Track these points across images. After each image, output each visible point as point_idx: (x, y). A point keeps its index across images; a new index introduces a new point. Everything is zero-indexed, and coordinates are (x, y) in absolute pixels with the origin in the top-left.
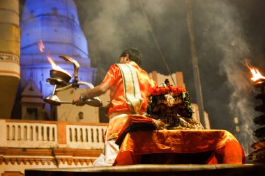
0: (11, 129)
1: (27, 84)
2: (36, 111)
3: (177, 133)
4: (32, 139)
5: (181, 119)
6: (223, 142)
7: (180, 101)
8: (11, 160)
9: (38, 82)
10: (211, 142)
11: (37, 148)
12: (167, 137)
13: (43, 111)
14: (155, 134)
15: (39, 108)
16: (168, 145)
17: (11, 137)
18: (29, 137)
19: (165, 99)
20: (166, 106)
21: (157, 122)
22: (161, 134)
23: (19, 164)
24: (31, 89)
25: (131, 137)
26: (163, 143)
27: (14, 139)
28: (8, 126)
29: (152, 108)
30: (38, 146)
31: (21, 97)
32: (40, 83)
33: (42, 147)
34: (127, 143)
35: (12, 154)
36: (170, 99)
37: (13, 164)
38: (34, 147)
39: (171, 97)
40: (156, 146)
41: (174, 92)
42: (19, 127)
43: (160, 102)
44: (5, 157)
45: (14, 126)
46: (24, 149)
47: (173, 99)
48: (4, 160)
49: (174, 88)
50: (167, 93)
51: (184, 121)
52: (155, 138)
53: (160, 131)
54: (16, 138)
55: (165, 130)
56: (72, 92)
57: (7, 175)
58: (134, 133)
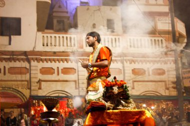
0: (46, 38)
1: (56, 3)
2: (63, 22)
3: (118, 112)
4: (60, 45)
5: (122, 101)
6: (144, 117)
7: (122, 90)
8: (46, 60)
10: (137, 117)
11: (63, 52)
13: (68, 22)
14: (105, 113)
15: (65, 20)
17: (45, 45)
18: (57, 44)
19: (113, 89)
20: (113, 93)
21: (108, 104)
22: (109, 113)
23: (51, 62)
24: (60, 7)
25: (92, 115)
26: (110, 118)
27: (47, 45)
28: (43, 36)
29: (106, 94)
30: (64, 51)
31: (53, 12)
32: (66, 2)
33: (66, 51)
34: (89, 119)
35: (46, 56)
36: (116, 90)
37: (47, 62)
38: (62, 51)
39: (116, 88)
41: (118, 85)
42: (51, 37)
43: (110, 91)
44: (42, 57)
45: (47, 37)
46: (55, 53)
47: (117, 90)
48: (41, 60)
49: (118, 83)
50: (114, 85)
51: (124, 103)
52: (105, 115)
53: (108, 111)
54: (49, 44)
55: (111, 111)
56: (88, 9)
57: (43, 70)
58: (94, 113)
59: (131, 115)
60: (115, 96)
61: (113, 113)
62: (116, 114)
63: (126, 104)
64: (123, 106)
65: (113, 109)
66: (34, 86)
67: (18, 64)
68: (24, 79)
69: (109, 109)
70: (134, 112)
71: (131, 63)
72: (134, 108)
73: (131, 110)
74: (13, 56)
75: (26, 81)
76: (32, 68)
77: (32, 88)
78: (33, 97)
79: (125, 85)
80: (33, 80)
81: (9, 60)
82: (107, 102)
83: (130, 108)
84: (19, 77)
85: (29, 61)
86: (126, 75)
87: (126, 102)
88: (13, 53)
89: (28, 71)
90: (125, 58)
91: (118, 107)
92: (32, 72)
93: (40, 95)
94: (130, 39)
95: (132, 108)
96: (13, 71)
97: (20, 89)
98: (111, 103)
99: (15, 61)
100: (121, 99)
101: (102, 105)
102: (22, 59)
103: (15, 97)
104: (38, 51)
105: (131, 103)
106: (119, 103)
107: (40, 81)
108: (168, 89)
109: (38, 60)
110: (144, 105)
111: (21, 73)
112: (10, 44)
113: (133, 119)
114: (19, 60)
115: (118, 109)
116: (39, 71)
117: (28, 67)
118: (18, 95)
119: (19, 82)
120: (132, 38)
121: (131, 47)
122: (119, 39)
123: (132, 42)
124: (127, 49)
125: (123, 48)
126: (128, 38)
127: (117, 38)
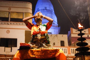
3: (39, 50)
6: (58, 54)
10: (53, 54)
12: (35, 52)
14: (29, 51)
16: (34, 55)
22: (32, 51)
26: (33, 54)
34: (17, 54)
39: (40, 35)
40: (29, 56)
50: (38, 33)
52: (29, 52)
56: (51, 36)
59: (49, 52)
60: (39, 41)
81: (11, 59)
88: (12, 56)
90: (69, 59)
112: (11, 51)
113: (51, 55)
120: (73, 49)
121: (72, 53)
122: (66, 49)
123: (73, 51)
124: (70, 54)
125: (68, 54)
126: (71, 48)
127: (65, 48)
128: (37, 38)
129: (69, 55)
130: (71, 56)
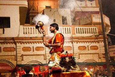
1: (31, 7)
4: (34, 33)
6: (85, 76)
7: (71, 60)
8: (26, 42)
9: (36, 6)
10: (81, 76)
11: (36, 37)
14: (61, 74)
18: (32, 32)
19: (66, 59)
20: (66, 61)
21: (63, 69)
23: (29, 44)
24: (33, 10)
27: (26, 33)
28: (24, 28)
31: (29, 13)
33: (38, 37)
35: (26, 40)
36: (67, 59)
37: (27, 44)
39: (68, 58)
41: (69, 56)
42: (28, 28)
43: (64, 60)
45: (26, 28)
46: (31, 38)
48: (23, 42)
49: (69, 55)
50: (66, 57)
51: (72, 67)
52: (61, 76)
53: (63, 73)
54: (27, 33)
55: (65, 72)
57: (24, 48)
58: (54, 74)
59: (77, 75)
60: (67, 64)
61: (66, 74)
62: (68, 74)
63: (74, 68)
64: (72, 69)
65: (66, 72)
66: (19, 59)
67: (9, 45)
68: (12, 54)
69: (63, 71)
70: (79, 73)
71: (77, 43)
72: (79, 71)
73: (77, 72)
74: (6, 40)
75: (14, 55)
76: (17, 48)
77: (18, 60)
78: (18, 66)
79: (73, 56)
80: (18, 55)
81: (4, 43)
82: (62, 67)
83: (76, 71)
84: (10, 53)
85: (15, 43)
86: (75, 50)
87: (74, 67)
88: (5, 39)
89: (15, 49)
90: (73, 40)
91: (69, 70)
92: (17, 50)
93: (22, 64)
94: (76, 28)
95: (77, 70)
96: (6, 49)
97: (10, 61)
98: (65, 68)
99: (7, 44)
100: (71, 65)
101: (59, 69)
102: (11, 42)
103: (7, 65)
104: (21, 37)
105: (77, 67)
106: (70, 68)
107: (22, 56)
108: (100, 58)
109: (21, 43)
110: (86, 69)
111: (11, 51)
112: (4, 33)
114: (9, 43)
115: (69, 71)
116: (22, 49)
117: (15, 47)
118: (9, 64)
119: (9, 57)
120: (77, 28)
121: (77, 33)
122: (70, 28)
123: (78, 30)
124: (75, 34)
125: (73, 34)
126: (76, 27)
127: (68, 28)
128: (65, 61)
129: (74, 36)
130: (76, 37)
